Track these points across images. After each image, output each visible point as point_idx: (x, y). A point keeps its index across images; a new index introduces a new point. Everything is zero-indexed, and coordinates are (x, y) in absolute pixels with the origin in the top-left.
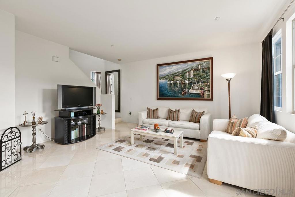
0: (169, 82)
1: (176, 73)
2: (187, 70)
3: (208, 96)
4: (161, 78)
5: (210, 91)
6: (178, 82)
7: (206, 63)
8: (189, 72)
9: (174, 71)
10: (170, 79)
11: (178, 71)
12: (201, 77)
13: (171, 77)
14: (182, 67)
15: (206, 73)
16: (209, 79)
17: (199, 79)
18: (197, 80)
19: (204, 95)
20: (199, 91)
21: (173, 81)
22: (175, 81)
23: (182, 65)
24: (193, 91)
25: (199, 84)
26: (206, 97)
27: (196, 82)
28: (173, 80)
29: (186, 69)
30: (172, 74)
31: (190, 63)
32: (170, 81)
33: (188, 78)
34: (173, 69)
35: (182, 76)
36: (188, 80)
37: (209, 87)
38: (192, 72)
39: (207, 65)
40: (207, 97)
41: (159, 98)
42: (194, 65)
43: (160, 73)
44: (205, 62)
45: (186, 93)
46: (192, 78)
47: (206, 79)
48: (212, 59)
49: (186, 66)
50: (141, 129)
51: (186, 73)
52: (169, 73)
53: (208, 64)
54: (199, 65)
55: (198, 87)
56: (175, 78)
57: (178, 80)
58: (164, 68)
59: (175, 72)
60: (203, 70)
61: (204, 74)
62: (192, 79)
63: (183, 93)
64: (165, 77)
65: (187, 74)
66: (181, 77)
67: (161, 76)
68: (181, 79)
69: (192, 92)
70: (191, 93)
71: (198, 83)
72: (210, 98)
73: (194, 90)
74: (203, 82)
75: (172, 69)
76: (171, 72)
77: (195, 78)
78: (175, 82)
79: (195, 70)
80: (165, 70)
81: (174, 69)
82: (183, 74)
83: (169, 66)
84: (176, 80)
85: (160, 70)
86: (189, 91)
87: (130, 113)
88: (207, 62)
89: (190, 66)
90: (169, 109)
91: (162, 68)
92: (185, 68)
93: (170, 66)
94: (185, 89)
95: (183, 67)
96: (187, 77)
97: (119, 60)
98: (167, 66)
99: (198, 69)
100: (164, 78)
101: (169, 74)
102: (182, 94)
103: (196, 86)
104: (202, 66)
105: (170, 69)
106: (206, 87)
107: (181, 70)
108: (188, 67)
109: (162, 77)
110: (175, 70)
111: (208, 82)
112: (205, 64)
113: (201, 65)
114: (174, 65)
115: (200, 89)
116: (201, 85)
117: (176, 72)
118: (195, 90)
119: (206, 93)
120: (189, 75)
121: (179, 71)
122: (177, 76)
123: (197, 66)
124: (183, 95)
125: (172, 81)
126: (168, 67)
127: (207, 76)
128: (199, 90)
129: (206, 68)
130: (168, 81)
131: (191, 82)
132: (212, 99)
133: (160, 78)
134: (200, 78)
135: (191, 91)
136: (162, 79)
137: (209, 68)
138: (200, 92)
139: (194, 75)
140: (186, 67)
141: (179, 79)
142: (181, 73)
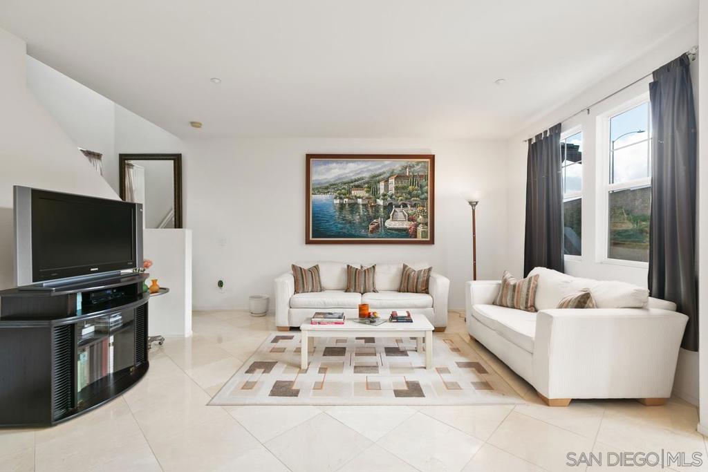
0: (338, 201)
1: (356, 181)
2: (382, 177)
3: (424, 233)
4: (317, 188)
5: (427, 225)
6: (360, 201)
7: (420, 165)
8: (387, 181)
9: (352, 174)
10: (339, 194)
11: (359, 176)
12: (410, 193)
13: (343, 189)
14: (370, 168)
15: (421, 187)
16: (427, 199)
17: (406, 199)
18: (401, 200)
19: (416, 232)
20: (406, 225)
21: (349, 198)
22: (352, 199)
23: (370, 163)
24: (393, 223)
25: (406, 209)
26: (419, 238)
27: (400, 203)
28: (348, 195)
29: (378, 173)
30: (345, 180)
31: (387, 162)
32: (341, 198)
33: (384, 195)
34: (347, 171)
35: (369, 187)
36: (383, 199)
37: (425, 217)
38: (392, 181)
39: (422, 169)
40: (422, 238)
41: (311, 239)
42: (398, 165)
43: (315, 178)
44: (418, 163)
45: (378, 227)
46: (392, 195)
47: (421, 199)
48: (432, 158)
49: (380, 166)
50: (328, 323)
51: (379, 182)
52: (339, 179)
53: (425, 167)
54: (406, 168)
55: (405, 216)
56: (354, 193)
57: (359, 197)
58: (325, 165)
59: (353, 178)
60: (414, 179)
61: (417, 187)
62: (391, 197)
63: (371, 227)
64: (327, 188)
65: (382, 185)
66: (367, 192)
67: (319, 184)
68: (367, 195)
69: (392, 226)
70: (389, 229)
71: (405, 206)
72: (429, 239)
73: (396, 222)
74: (415, 206)
75: (345, 169)
76: (344, 176)
77: (398, 195)
78: (353, 201)
79: (399, 177)
80: (328, 170)
81: (350, 170)
82: (371, 185)
83: (337, 162)
84: (355, 196)
85: (313, 169)
86: (386, 224)
87: (221, 284)
88: (423, 163)
89: (389, 168)
90: (348, 266)
91: (321, 165)
92: (376, 170)
93: (341, 163)
94: (377, 218)
95: (372, 168)
96: (382, 191)
97: (195, 124)
98: (333, 162)
99: (404, 177)
100: (325, 189)
101: (338, 182)
102: (370, 229)
103: (400, 213)
104: (412, 170)
105: (340, 169)
106: (420, 217)
107: (366, 175)
108: (384, 170)
109: (320, 188)
110: (352, 172)
111: (423, 207)
112: (418, 167)
113: (410, 167)
114: (350, 162)
115: (409, 220)
116: (410, 212)
117: (356, 177)
118: (398, 221)
119: (420, 229)
120: (386, 187)
121: (364, 175)
122: (358, 187)
123: (402, 169)
124: (372, 232)
125: (347, 200)
126: (334, 165)
127: (423, 193)
128: (407, 222)
129: (421, 176)
130: (336, 198)
131: (391, 204)
132: (432, 242)
133: (313, 189)
134: (409, 196)
135: (389, 224)
136: (320, 193)
137: (426, 177)
138: (408, 227)
139: (397, 188)
140: (379, 169)
141: (361, 195)
142: (367, 183)
